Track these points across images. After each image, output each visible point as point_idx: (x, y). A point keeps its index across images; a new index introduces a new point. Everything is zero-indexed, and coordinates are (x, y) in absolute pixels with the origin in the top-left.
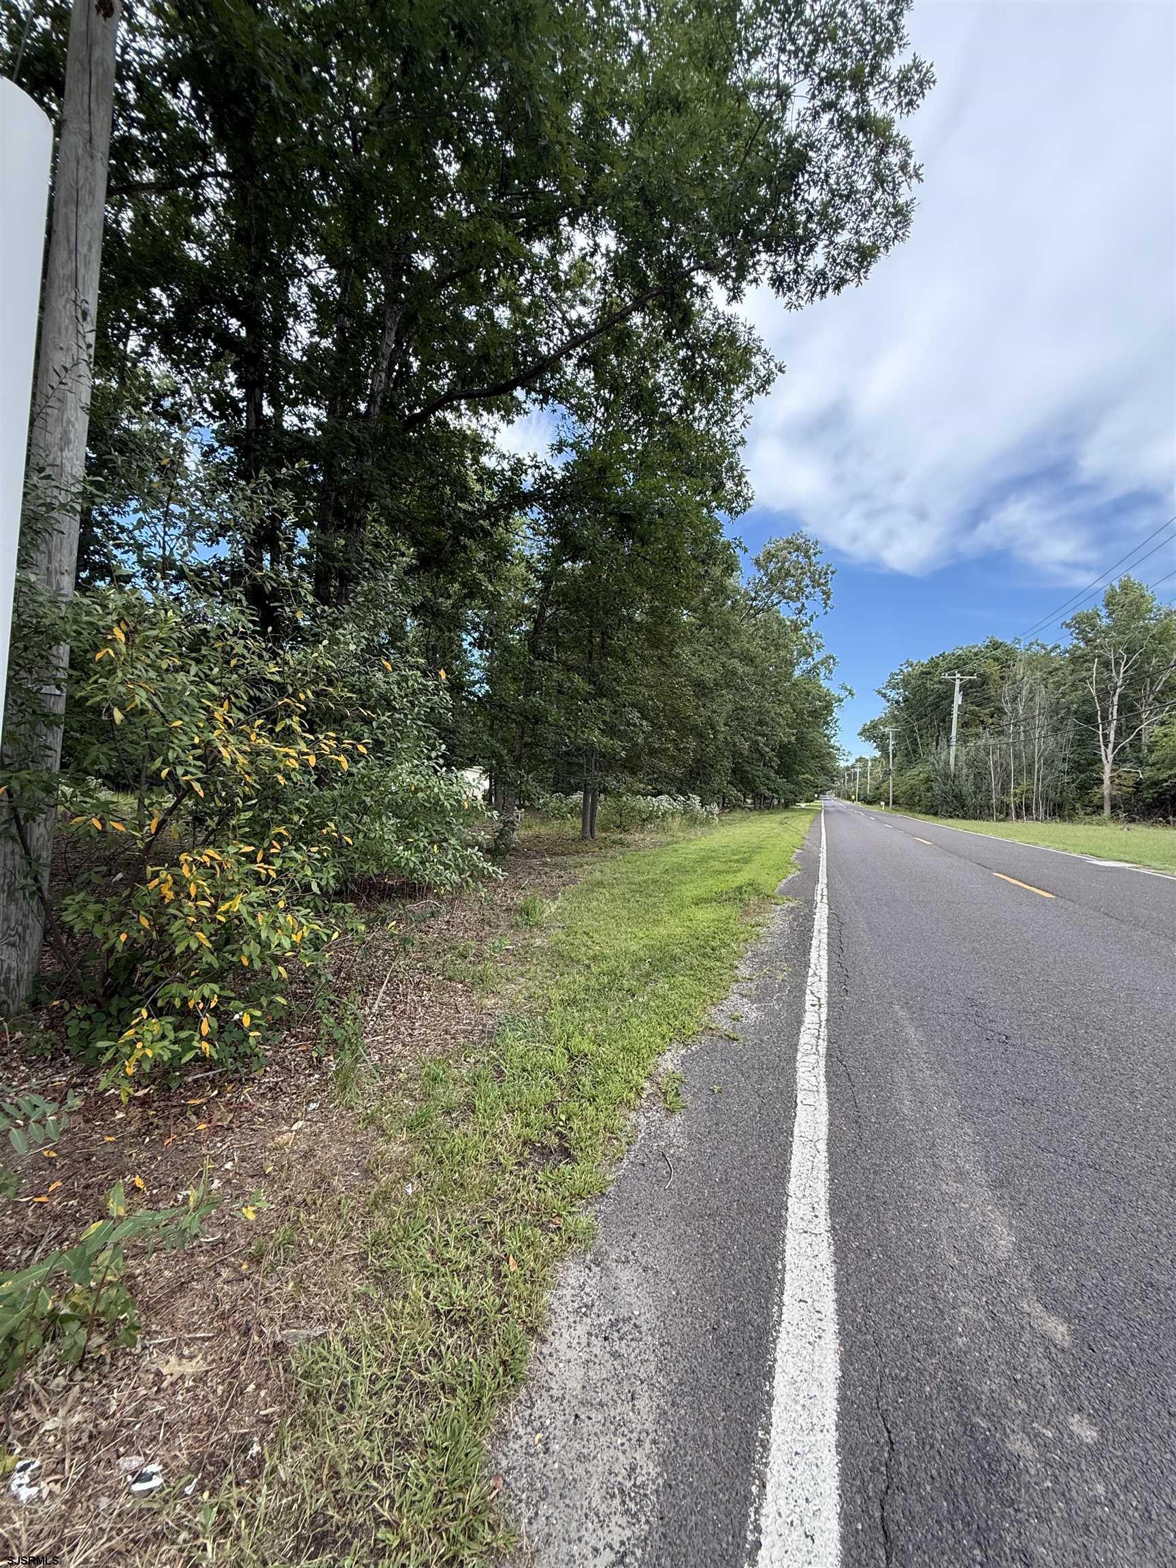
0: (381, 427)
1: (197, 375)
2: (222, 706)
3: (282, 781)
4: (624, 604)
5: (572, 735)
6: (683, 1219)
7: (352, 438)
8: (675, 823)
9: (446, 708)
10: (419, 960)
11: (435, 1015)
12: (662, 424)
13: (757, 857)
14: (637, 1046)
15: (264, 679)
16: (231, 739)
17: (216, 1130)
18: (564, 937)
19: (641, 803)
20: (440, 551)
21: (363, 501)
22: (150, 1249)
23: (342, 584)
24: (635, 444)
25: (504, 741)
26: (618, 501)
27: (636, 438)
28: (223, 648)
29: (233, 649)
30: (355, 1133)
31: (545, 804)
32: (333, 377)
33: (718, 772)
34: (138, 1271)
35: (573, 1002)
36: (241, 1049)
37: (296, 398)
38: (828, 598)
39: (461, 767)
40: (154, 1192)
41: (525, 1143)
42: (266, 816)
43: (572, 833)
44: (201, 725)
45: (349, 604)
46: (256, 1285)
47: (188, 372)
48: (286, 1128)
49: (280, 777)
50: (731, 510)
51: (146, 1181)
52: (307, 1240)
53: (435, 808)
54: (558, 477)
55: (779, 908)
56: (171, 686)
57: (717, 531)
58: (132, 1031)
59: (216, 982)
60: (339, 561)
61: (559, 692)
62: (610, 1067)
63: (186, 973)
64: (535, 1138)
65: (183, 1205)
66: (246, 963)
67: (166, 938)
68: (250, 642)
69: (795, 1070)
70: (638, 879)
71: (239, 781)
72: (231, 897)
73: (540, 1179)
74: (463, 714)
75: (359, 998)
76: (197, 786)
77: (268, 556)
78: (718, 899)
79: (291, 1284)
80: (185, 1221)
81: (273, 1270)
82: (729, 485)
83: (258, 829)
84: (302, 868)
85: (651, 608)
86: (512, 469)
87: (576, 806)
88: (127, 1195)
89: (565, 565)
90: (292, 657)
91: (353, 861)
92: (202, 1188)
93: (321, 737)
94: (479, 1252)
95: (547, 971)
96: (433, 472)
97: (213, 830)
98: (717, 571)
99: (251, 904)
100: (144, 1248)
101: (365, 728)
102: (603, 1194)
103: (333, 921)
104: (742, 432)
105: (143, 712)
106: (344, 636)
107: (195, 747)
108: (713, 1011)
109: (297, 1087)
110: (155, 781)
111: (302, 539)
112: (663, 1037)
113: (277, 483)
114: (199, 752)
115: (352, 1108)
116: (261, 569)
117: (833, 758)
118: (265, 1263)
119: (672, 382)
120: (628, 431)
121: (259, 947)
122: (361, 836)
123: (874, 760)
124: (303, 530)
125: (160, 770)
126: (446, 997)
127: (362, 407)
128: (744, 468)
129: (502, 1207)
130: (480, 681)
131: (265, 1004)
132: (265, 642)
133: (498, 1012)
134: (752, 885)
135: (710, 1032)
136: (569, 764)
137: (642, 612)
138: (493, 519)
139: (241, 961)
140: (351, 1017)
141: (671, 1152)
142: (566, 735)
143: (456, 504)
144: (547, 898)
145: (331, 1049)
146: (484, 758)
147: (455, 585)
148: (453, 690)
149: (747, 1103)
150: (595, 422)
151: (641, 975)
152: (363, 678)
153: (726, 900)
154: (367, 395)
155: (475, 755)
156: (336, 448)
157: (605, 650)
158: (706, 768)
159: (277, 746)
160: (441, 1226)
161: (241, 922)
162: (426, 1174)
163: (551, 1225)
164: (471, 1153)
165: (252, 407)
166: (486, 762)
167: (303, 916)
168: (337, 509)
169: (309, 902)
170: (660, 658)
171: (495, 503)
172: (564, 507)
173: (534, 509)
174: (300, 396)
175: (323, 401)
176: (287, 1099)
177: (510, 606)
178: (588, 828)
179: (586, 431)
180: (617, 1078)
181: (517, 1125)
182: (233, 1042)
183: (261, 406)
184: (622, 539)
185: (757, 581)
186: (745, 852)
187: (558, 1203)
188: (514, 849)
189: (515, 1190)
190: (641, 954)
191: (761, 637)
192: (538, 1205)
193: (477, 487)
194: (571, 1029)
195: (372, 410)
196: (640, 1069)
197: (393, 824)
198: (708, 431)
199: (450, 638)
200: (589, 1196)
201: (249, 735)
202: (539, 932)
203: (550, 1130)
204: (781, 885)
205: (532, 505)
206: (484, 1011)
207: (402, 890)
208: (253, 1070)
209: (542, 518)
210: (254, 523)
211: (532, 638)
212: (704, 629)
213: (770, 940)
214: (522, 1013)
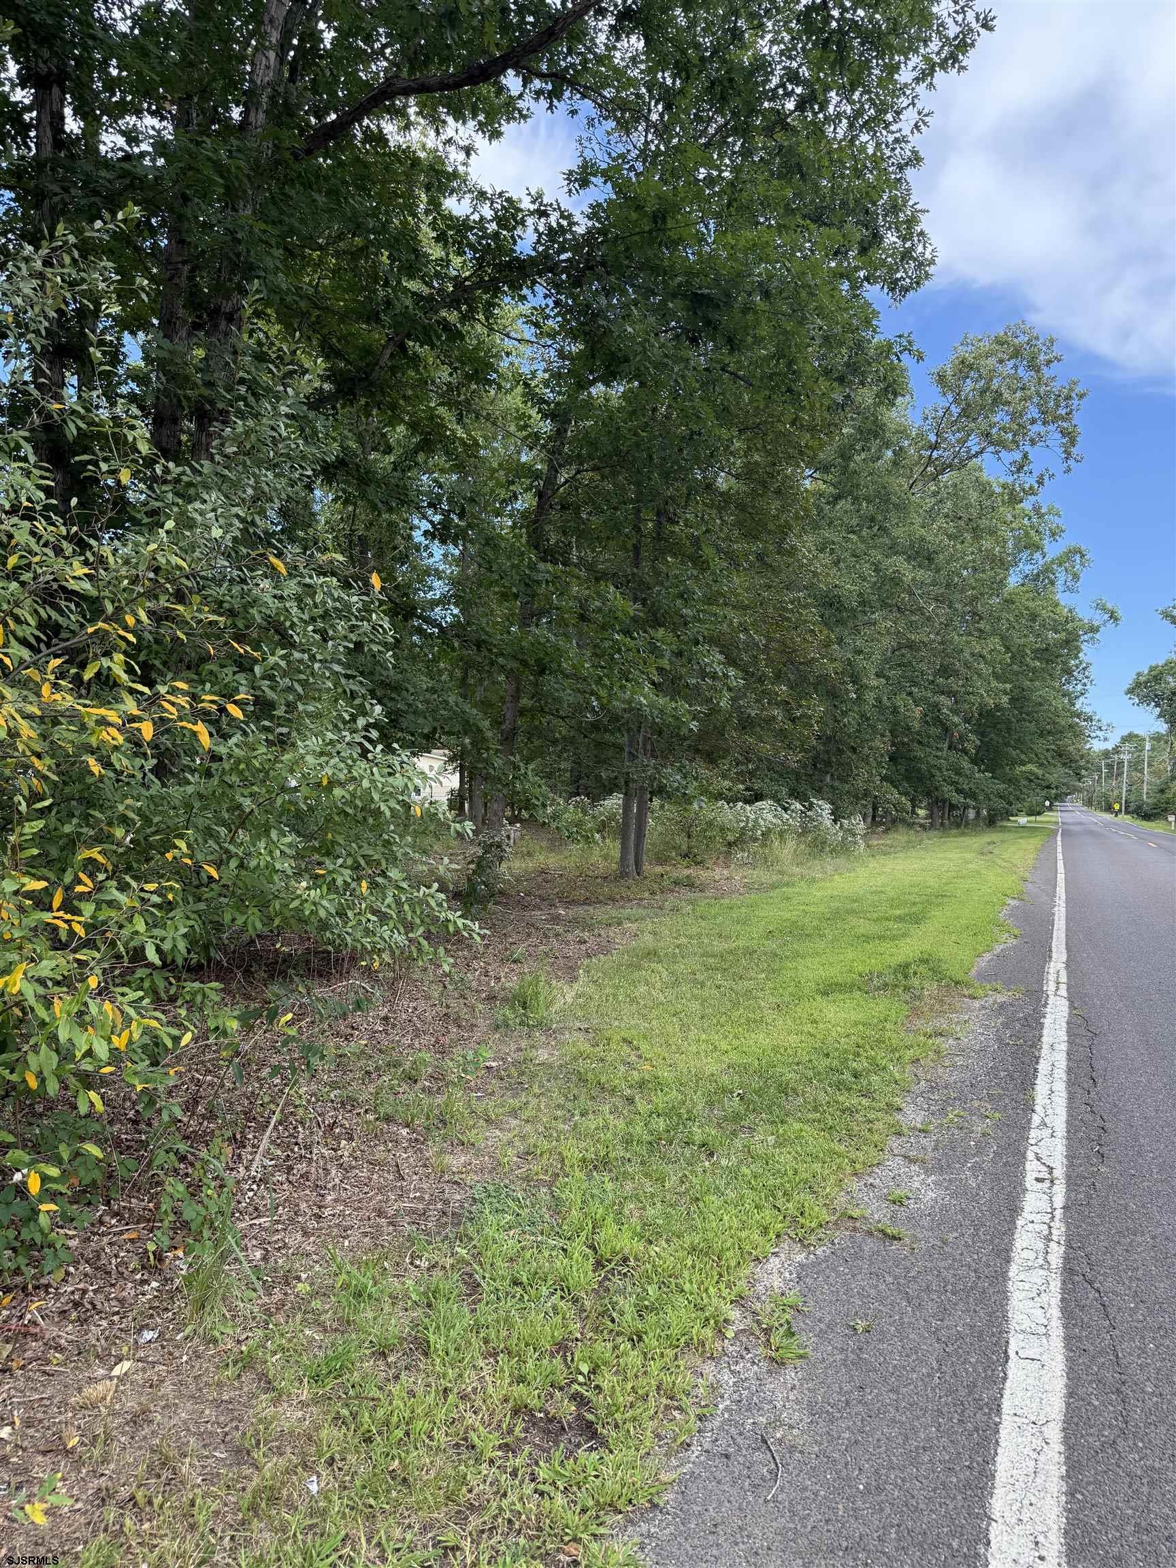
0: (267, 148)
3: (96, 768)
4: (697, 460)
5: (603, 693)
6: (799, 1554)
7: (219, 168)
8: (786, 851)
9: (383, 645)
10: (334, 1086)
11: (360, 1184)
12: (768, 131)
13: (936, 912)
14: (717, 1246)
15: (63, 589)
16: (9, 693)
18: (587, 1048)
19: (726, 813)
20: (371, 365)
23: (201, 427)
24: (718, 168)
25: (485, 705)
26: (690, 273)
27: (721, 157)
29: (10, 537)
30: (220, 1385)
31: (555, 817)
32: (187, 63)
33: (865, 760)
35: (603, 1164)
36: (26, 1235)
37: (122, 102)
38: (1073, 442)
39: (410, 747)
41: (516, 1412)
42: (67, 829)
43: (602, 867)
45: (211, 458)
48: (101, 1372)
49: (92, 761)
50: (893, 285)
53: (365, 814)
54: (580, 230)
55: (977, 1004)
57: (868, 322)
60: (194, 385)
61: (583, 618)
62: (669, 1282)
64: (534, 1403)
66: (33, 1083)
68: (40, 525)
69: (1004, 1295)
70: (719, 946)
72: (7, 969)
73: (542, 1474)
74: (413, 658)
75: (229, 1151)
77: (74, 380)
78: (867, 985)
82: (891, 238)
83: (54, 852)
84: (130, 919)
85: (746, 465)
86: (497, 219)
87: (610, 819)
89: (593, 391)
90: (112, 552)
91: (219, 909)
93: (162, 689)
95: (559, 1106)
96: (358, 226)
98: (866, 396)
99: (41, 981)
101: (242, 678)
102: (655, 1506)
103: (184, 1014)
104: (915, 140)
106: (202, 513)
108: (854, 1185)
109: (122, 1301)
111: (133, 349)
112: (765, 1231)
113: (87, 249)
115: (215, 1341)
116: (59, 398)
117: (1078, 734)
119: (786, 53)
120: (707, 145)
121: (55, 1057)
122: (233, 864)
123: (1157, 738)
124: (134, 334)
126: (380, 1153)
127: (236, 113)
128: (918, 207)
129: (474, 1522)
130: (443, 601)
131: (65, 1156)
132: (65, 524)
133: (470, 1179)
134: (926, 961)
135: (850, 1224)
136: (598, 744)
137: (729, 473)
138: (464, 307)
139: (24, 1081)
140: (213, 1184)
141: (778, 1435)
142: (592, 693)
143: (399, 282)
144: (558, 978)
145: (179, 1238)
146: (449, 733)
147: (399, 429)
148: (397, 614)
149: (916, 1353)
150: (647, 131)
151: (725, 1119)
152: (236, 590)
153: (879, 989)
154: (245, 93)
155: (435, 729)
156: (189, 187)
157: (663, 543)
158: (840, 752)
159: (85, 706)
160: (368, 1550)
161: (25, 1014)
162: (343, 1459)
163: (562, 1557)
164: (421, 1425)
165: (46, 119)
166: (453, 740)
167: (130, 1004)
168: (192, 294)
169: (142, 980)
170: (760, 557)
171: (466, 279)
172: (591, 284)
173: (537, 288)
174: (129, 98)
175: (167, 105)
176: (104, 1323)
177: (495, 465)
178: (632, 857)
179: (631, 147)
180: (681, 1301)
181: (502, 1379)
182: (13, 1222)
183: (62, 118)
184: (694, 341)
185: (940, 413)
186: (914, 904)
187: (574, 1519)
188: (501, 893)
189: (497, 1492)
190: (725, 1079)
191: (947, 516)
192: (538, 1520)
193: (436, 252)
194: (600, 1211)
195: (252, 118)
196: (722, 1286)
197: (290, 845)
198: (852, 141)
199: (391, 524)
200: (630, 1508)
201: (39, 686)
202: (543, 1038)
203: (561, 1389)
204: (983, 962)
205: (534, 282)
206: (447, 1177)
207: (308, 962)
208: (46, 1271)
209: (552, 305)
210: (45, 317)
211: (535, 522)
212: (842, 503)
213: (959, 1061)
214: (512, 1182)
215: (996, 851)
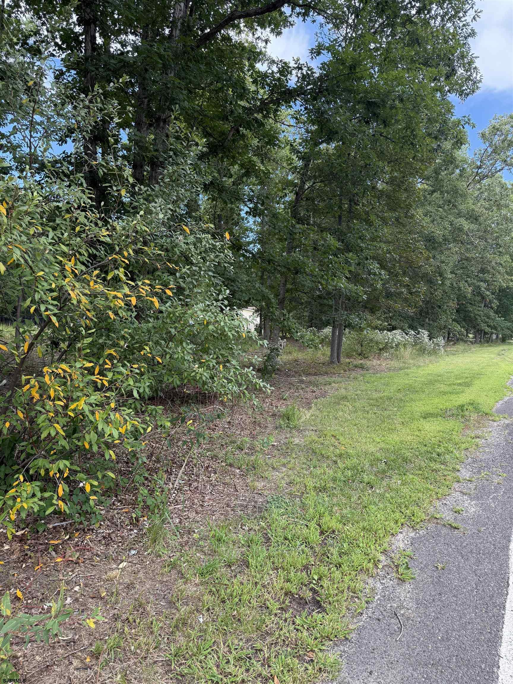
0: (180, 45)
1: (51, 18)
2: (70, 261)
3: (112, 316)
4: (368, 176)
5: (324, 282)
6: (411, 665)
7: (160, 56)
8: (407, 353)
9: (229, 263)
10: (208, 450)
11: (220, 493)
12: (403, 25)
13: (477, 382)
14: (375, 528)
15: (98, 241)
16: (77, 285)
17: (69, 563)
18: (317, 439)
19: (380, 336)
20: (224, 139)
21: (167, 104)
22: (27, 640)
23: (152, 169)
24: (380, 43)
25: (271, 287)
26: (366, 92)
27: (381, 37)
28: (70, 218)
29: (77, 219)
30: (162, 574)
31: (302, 337)
32: (146, 11)
33: (445, 311)
34: (19, 654)
35: (323, 489)
36: (84, 508)
37: (120, 29)
39: (240, 307)
40: (29, 601)
41: (286, 594)
42: (101, 341)
43: (322, 359)
44: (56, 274)
45: (158, 183)
46: (96, 673)
47: (45, 17)
48: (115, 566)
49: (111, 313)
50: (461, 93)
51: (24, 594)
52: (130, 647)
53: (222, 336)
54: (317, 75)
55: (495, 424)
56: (36, 246)
57: (449, 111)
58: (14, 490)
59: (67, 459)
60: (150, 151)
61: (315, 249)
62: (353, 543)
63: (48, 451)
64: (294, 591)
65: (47, 613)
66: (87, 446)
67: (35, 426)
68: (89, 214)
70: (375, 395)
71: (82, 315)
72: (78, 399)
73: (298, 621)
74: (240, 267)
75: (165, 476)
76: (54, 319)
77: (99, 150)
78: (443, 414)
79: (119, 676)
80: (50, 624)
81: (107, 665)
82: (460, 71)
83: (95, 350)
84: (127, 379)
85: (391, 178)
86: (280, 72)
87: (326, 338)
88: (12, 602)
89: (321, 146)
90: (119, 225)
91: (162, 375)
92: (60, 602)
93: (140, 283)
94: (251, 670)
95: (304, 463)
96: (219, 78)
97: (65, 351)
98: (447, 145)
99: (91, 405)
100: (23, 639)
101: (171, 278)
102: (347, 639)
103: (148, 418)
104: (473, 25)
105: (18, 266)
106: (155, 208)
107: (51, 291)
108: (438, 504)
109: (122, 537)
110: (27, 316)
112: (396, 522)
113: (106, 95)
114: (55, 294)
115: (160, 556)
116: (96, 159)
118: (101, 659)
120: (375, 33)
121: (96, 436)
122: (168, 356)
124: (124, 129)
125: (29, 307)
126: (228, 479)
127: (167, 31)
128: (474, 56)
129: (269, 639)
130: (253, 242)
131: (100, 477)
132: (99, 213)
133: (266, 493)
134: (472, 404)
135: (435, 521)
136: (321, 305)
137: (383, 181)
138: (265, 112)
139: (84, 445)
140: (159, 490)
141: (402, 612)
142: (319, 282)
143: (236, 102)
144: (303, 407)
145: (145, 512)
146: (257, 300)
147: (235, 167)
148: (234, 248)
149: (466, 580)
150: (347, 28)
151: (378, 472)
152: (169, 240)
153: (450, 416)
154: (171, 22)
155: (250, 298)
156: (148, 65)
157: (352, 214)
158: (434, 308)
159: (108, 290)
160: (224, 648)
161: (84, 417)
162: (213, 609)
163: (306, 657)
164: (245, 597)
165: (89, 39)
166: (258, 303)
167: (126, 415)
168: (149, 111)
169: (131, 404)
170: (397, 219)
171: (266, 99)
172: (321, 99)
173: (297, 102)
174: (122, 27)
175: (139, 30)
176: (115, 546)
177: (277, 181)
178: (336, 355)
179: (339, 36)
180: (358, 551)
181: (280, 580)
182: (79, 502)
183: (95, 38)
184: (367, 122)
185: (483, 152)
186: (467, 378)
187: (311, 641)
188: (278, 369)
189: (278, 628)
190: (378, 455)
191: (485, 199)
192: (296, 641)
193: (253, 88)
194: (323, 510)
195: (174, 33)
196: (377, 545)
197: (191, 349)
198: (443, 27)
199: (232, 209)
200: (336, 639)
201: (89, 282)
202: (297, 433)
203: (306, 586)
204: (498, 405)
205: (296, 100)
206: (256, 491)
207: (197, 397)
208: (92, 523)
209: (303, 109)
210: (91, 125)
211: (294, 207)
212: (435, 194)
213: (487, 450)
214: (284, 495)
215: (506, 354)
